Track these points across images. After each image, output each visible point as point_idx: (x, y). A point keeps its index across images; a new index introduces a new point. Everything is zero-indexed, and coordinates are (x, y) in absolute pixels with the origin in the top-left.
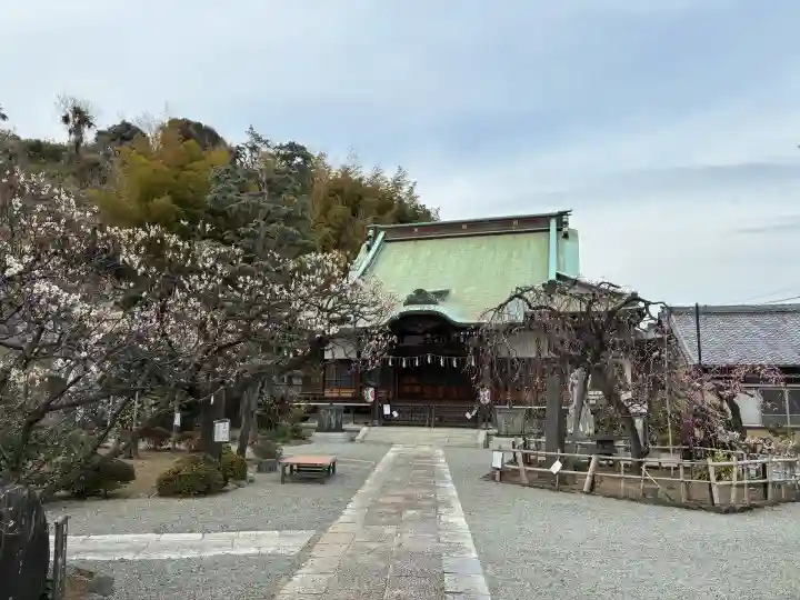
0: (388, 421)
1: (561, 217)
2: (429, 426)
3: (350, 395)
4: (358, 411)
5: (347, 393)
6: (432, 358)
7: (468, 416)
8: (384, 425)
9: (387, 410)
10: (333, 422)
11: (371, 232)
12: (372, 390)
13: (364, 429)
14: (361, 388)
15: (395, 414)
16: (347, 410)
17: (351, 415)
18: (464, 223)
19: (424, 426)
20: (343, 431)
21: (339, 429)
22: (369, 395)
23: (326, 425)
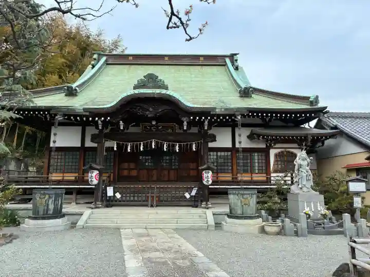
0: (110, 203)
1: (232, 57)
2: (152, 206)
3: (73, 178)
4: (80, 192)
5: (71, 177)
6: (157, 144)
7: (187, 195)
8: (107, 206)
9: (110, 191)
10: (51, 207)
11: (95, 56)
12: (96, 173)
13: (87, 212)
14: (86, 172)
15: (118, 195)
16: (69, 192)
17: (73, 196)
18: (166, 56)
19: (147, 206)
20: (63, 216)
21: (58, 214)
22: (93, 177)
23: (41, 213)
